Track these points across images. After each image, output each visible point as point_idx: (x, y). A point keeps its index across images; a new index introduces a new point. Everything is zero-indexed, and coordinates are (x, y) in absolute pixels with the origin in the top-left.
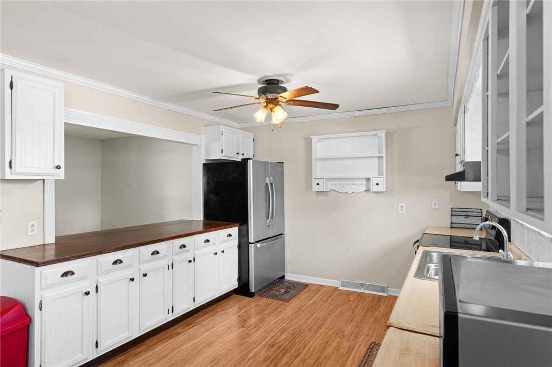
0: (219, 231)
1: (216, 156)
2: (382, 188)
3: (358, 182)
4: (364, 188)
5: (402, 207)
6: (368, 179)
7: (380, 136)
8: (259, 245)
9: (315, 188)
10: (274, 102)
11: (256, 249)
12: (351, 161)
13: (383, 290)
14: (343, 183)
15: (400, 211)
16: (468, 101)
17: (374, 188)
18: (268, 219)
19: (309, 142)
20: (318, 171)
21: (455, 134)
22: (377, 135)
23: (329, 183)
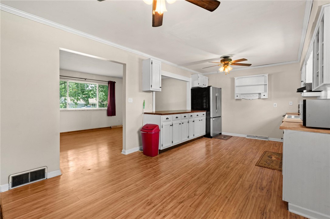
0: (201, 112)
1: (196, 85)
2: (265, 97)
3: (255, 95)
4: (258, 97)
5: (275, 105)
6: (260, 94)
7: (266, 76)
8: (214, 119)
9: (236, 98)
10: (227, 64)
11: (213, 120)
12: (252, 87)
13: (266, 138)
14: (248, 95)
15: (274, 106)
16: (307, 61)
17: (262, 97)
18: (217, 109)
19: (233, 80)
20: (237, 91)
21: (301, 73)
22: (264, 76)
23: (242, 96)
